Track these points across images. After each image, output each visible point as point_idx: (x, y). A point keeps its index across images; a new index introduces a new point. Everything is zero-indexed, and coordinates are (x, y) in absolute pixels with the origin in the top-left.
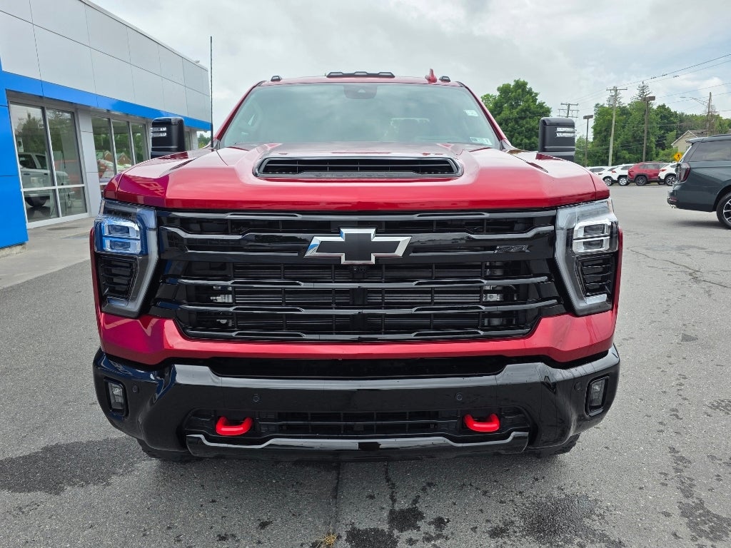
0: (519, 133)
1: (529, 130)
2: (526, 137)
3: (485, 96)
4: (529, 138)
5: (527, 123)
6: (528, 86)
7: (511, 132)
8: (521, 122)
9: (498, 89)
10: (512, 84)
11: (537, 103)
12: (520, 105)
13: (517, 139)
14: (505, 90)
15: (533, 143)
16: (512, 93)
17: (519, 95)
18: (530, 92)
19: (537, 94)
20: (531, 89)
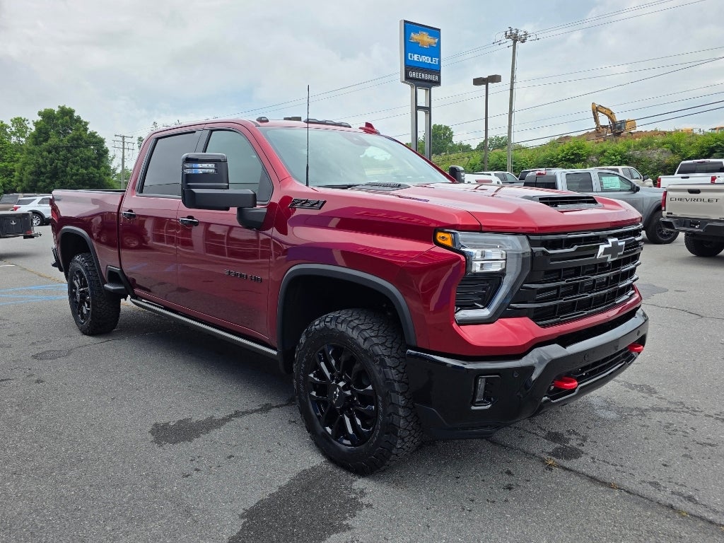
0: (74, 163)
1: (83, 160)
2: (82, 167)
3: (16, 119)
4: (86, 168)
5: (81, 152)
6: (76, 114)
7: (64, 161)
8: (73, 151)
9: (40, 114)
10: (57, 110)
11: (88, 132)
12: (69, 133)
13: (72, 169)
14: (48, 116)
15: (91, 173)
16: (58, 119)
17: (67, 122)
18: (78, 120)
19: (86, 124)
20: (79, 118)
